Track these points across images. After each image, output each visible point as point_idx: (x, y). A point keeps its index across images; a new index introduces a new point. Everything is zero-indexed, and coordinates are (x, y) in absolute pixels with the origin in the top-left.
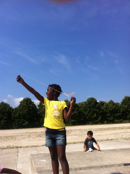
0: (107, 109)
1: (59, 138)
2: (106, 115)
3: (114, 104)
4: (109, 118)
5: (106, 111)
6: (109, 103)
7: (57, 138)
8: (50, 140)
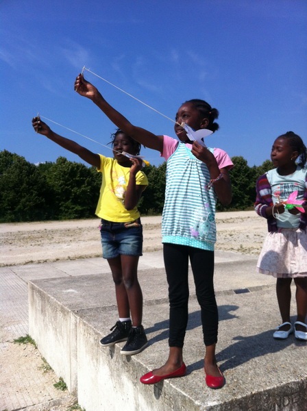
0: (156, 183)
1: (125, 241)
2: (154, 196)
4: (159, 203)
5: (153, 186)
7: (122, 242)
8: (110, 246)
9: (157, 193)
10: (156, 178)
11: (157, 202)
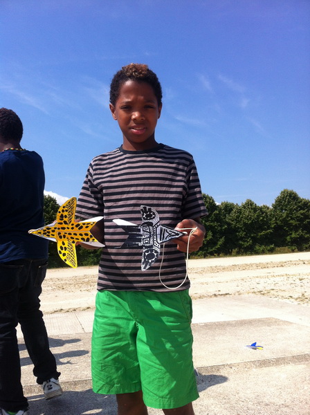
0: (239, 222)
2: (236, 236)
3: (255, 209)
5: (235, 226)
6: (244, 207)
9: (239, 232)
10: (238, 217)
11: (241, 242)
